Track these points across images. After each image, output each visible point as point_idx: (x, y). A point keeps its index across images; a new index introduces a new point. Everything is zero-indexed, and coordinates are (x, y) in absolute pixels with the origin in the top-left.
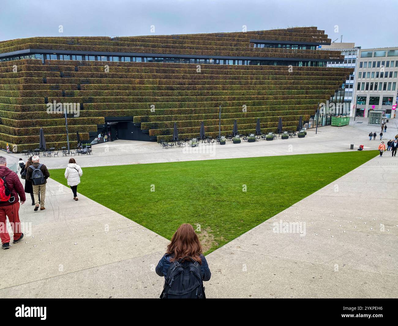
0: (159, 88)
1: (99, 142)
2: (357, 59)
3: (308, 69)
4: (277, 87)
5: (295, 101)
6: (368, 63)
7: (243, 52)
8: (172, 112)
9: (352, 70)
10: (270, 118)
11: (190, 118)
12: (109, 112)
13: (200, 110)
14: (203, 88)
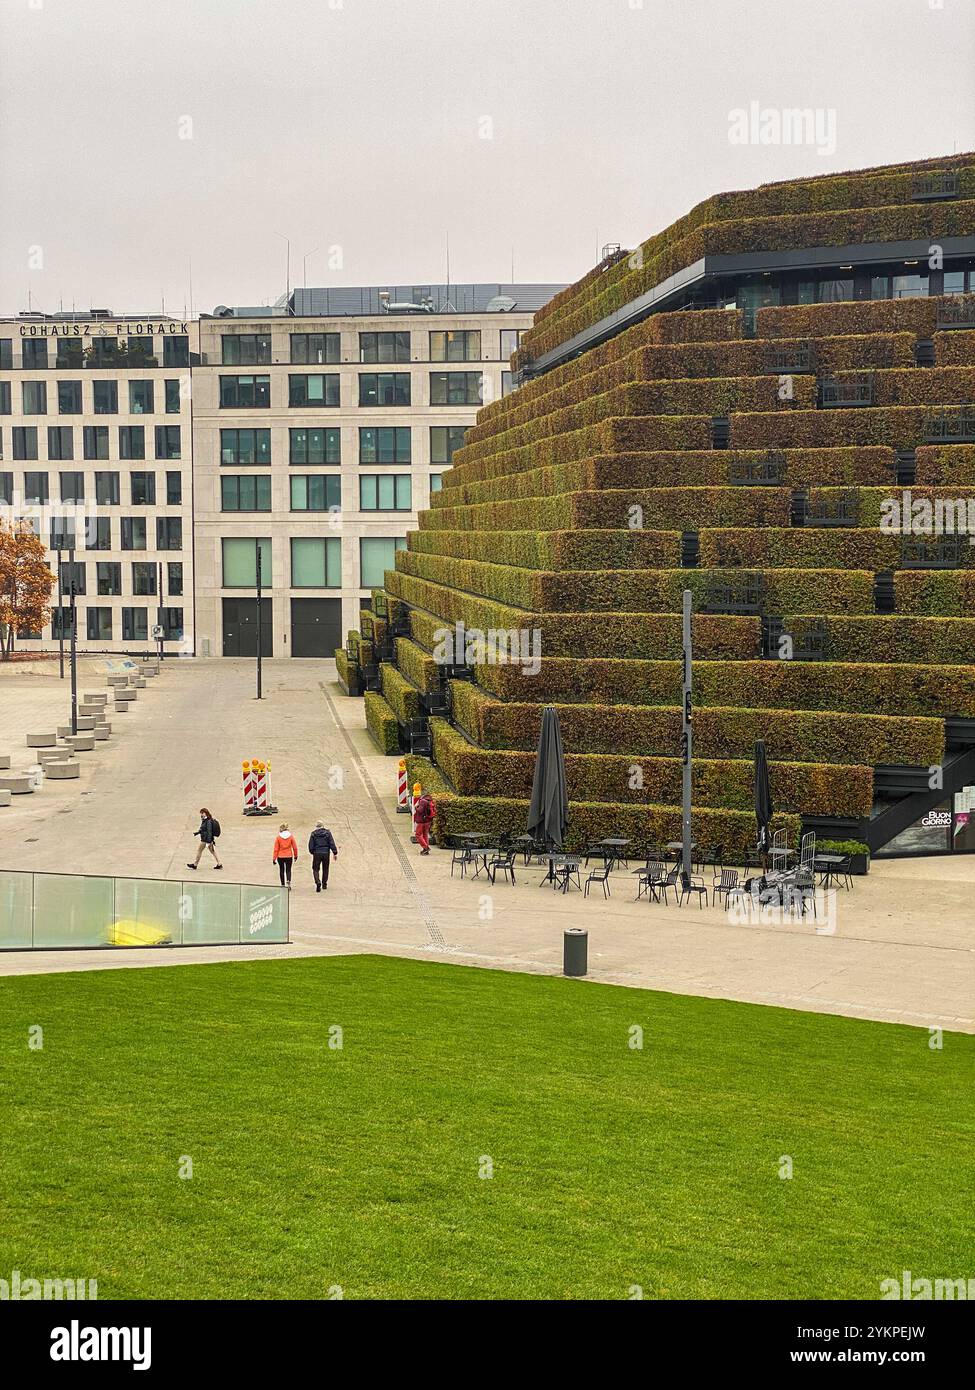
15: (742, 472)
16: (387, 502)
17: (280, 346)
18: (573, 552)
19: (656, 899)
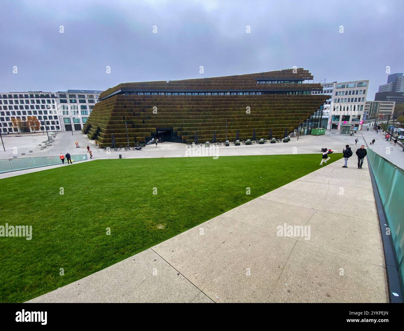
0: (191, 111)
1: (152, 143)
2: (334, 90)
3: (295, 96)
4: (271, 109)
5: (284, 118)
6: (342, 92)
7: (249, 87)
8: (198, 125)
9: (329, 97)
10: (264, 129)
11: (209, 129)
12: (159, 125)
13: (216, 124)
14: (220, 110)
15: (128, 111)
16: (85, 113)
17: (68, 96)
18: (112, 119)
19: (126, 151)
